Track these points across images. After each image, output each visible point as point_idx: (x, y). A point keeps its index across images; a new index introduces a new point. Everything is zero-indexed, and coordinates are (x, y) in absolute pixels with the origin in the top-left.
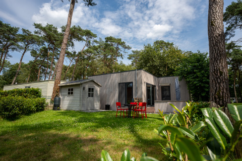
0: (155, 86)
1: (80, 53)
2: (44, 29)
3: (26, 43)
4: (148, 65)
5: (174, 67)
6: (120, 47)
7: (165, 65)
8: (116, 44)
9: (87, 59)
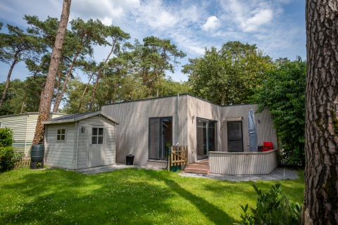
0: (216, 122)
1: (102, 64)
2: (42, 25)
3: (16, 49)
4: (208, 84)
5: (254, 86)
6: (168, 53)
7: (238, 82)
8: (162, 49)
9: (117, 74)
